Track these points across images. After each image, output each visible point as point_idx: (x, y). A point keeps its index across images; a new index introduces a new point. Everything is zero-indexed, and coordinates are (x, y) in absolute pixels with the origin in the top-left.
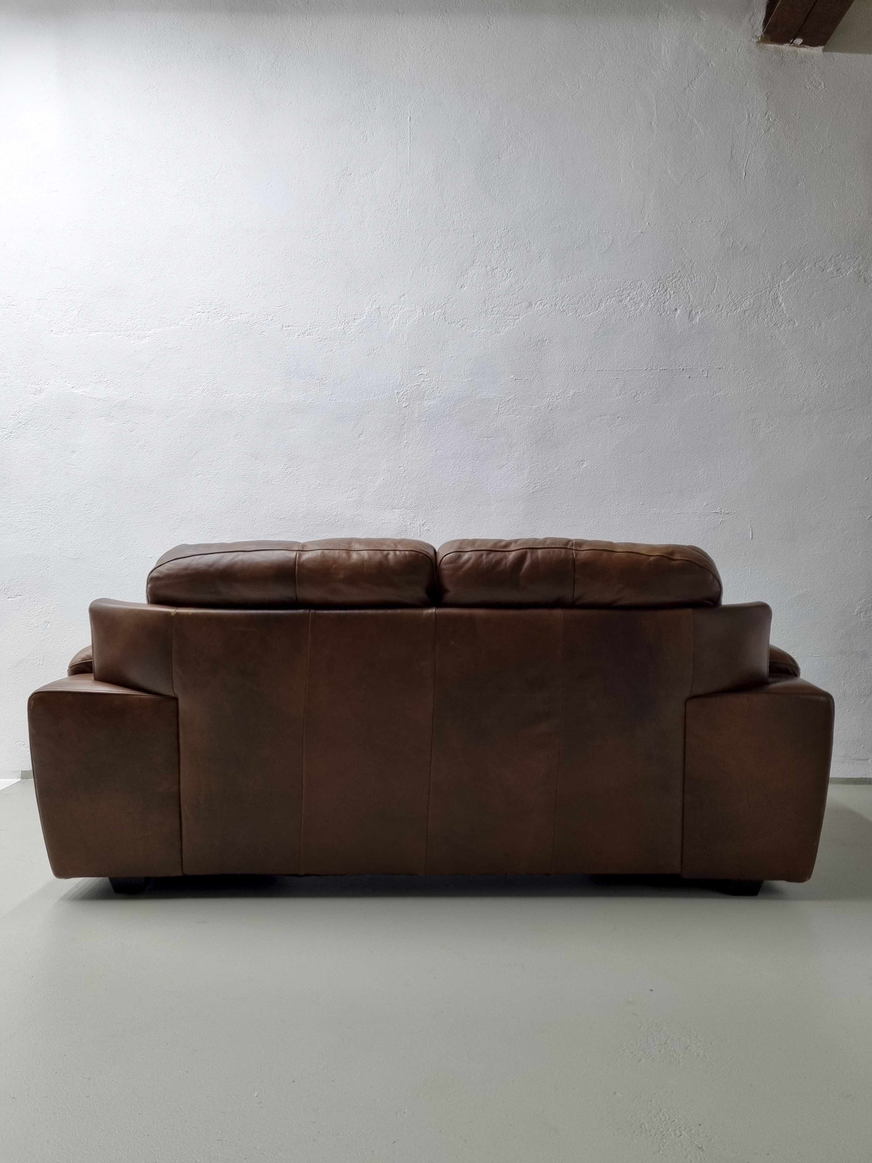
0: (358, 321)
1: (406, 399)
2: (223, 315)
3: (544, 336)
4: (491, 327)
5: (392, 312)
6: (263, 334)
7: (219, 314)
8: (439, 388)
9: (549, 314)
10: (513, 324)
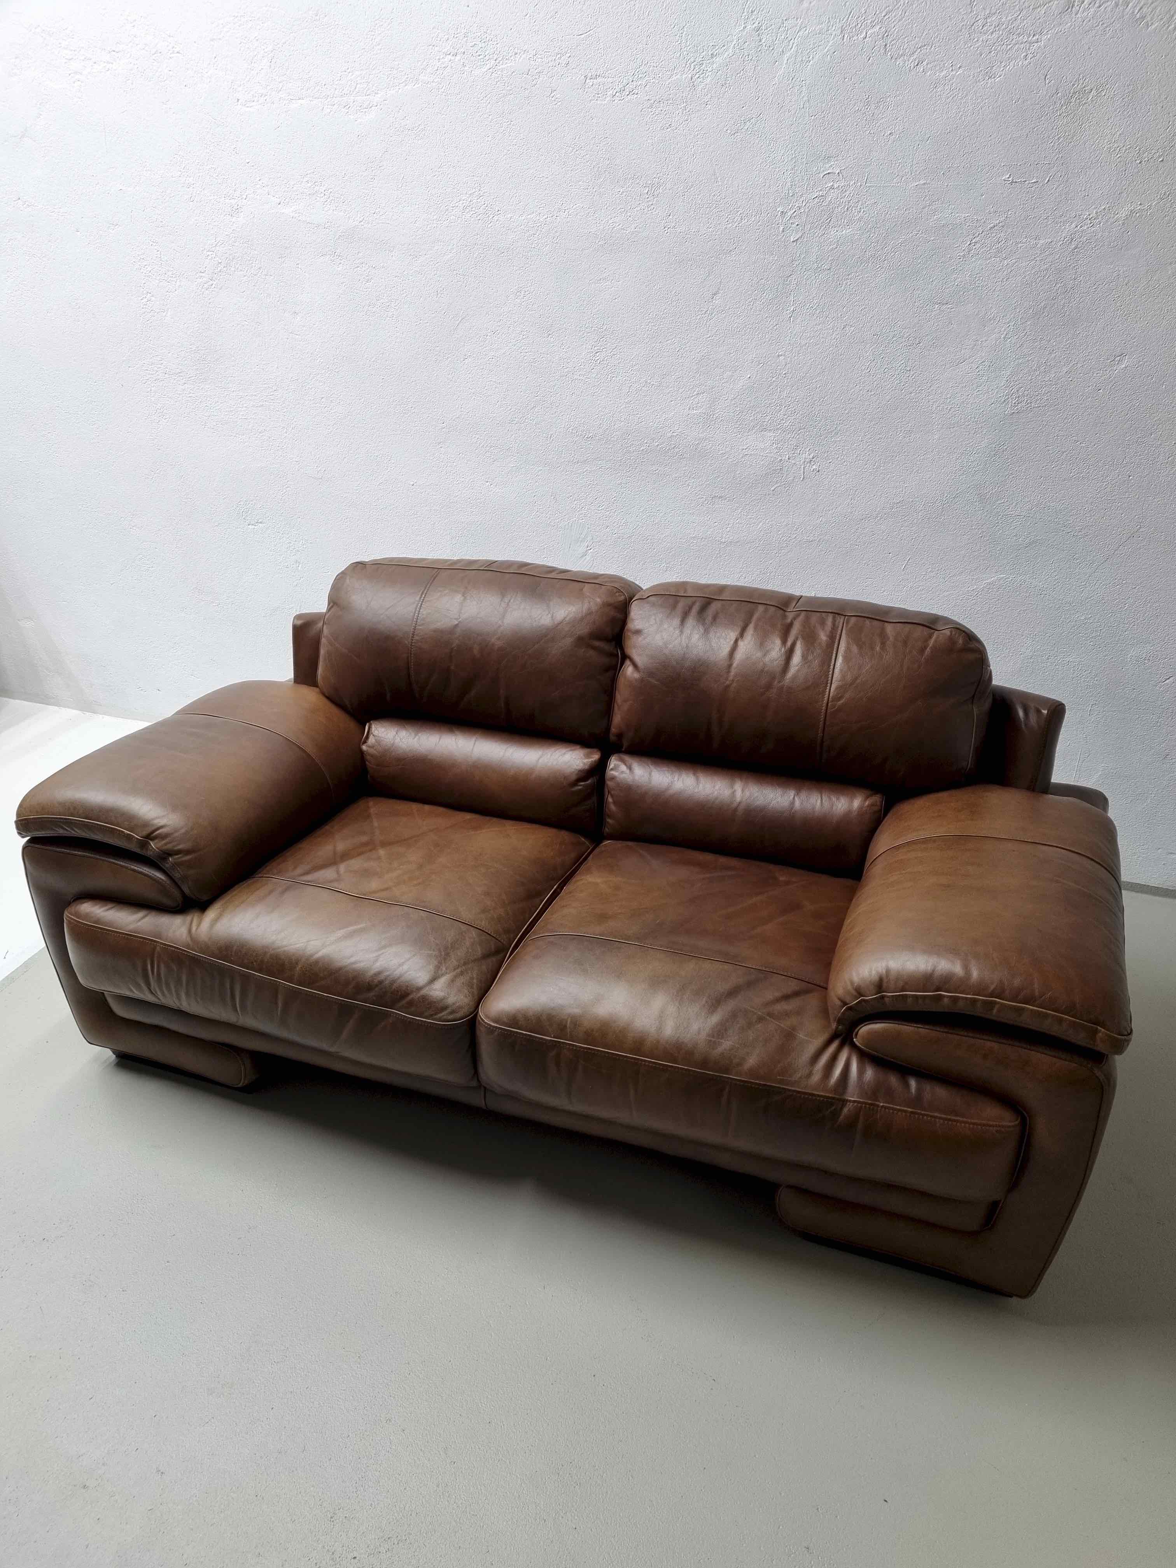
0: (718, 60)
1: (797, 225)
2: (487, 58)
3: (1087, 81)
4: (977, 64)
5: (783, 37)
6: (552, 95)
7: (481, 57)
8: (860, 203)
9: (1107, 27)
10: (1024, 54)
